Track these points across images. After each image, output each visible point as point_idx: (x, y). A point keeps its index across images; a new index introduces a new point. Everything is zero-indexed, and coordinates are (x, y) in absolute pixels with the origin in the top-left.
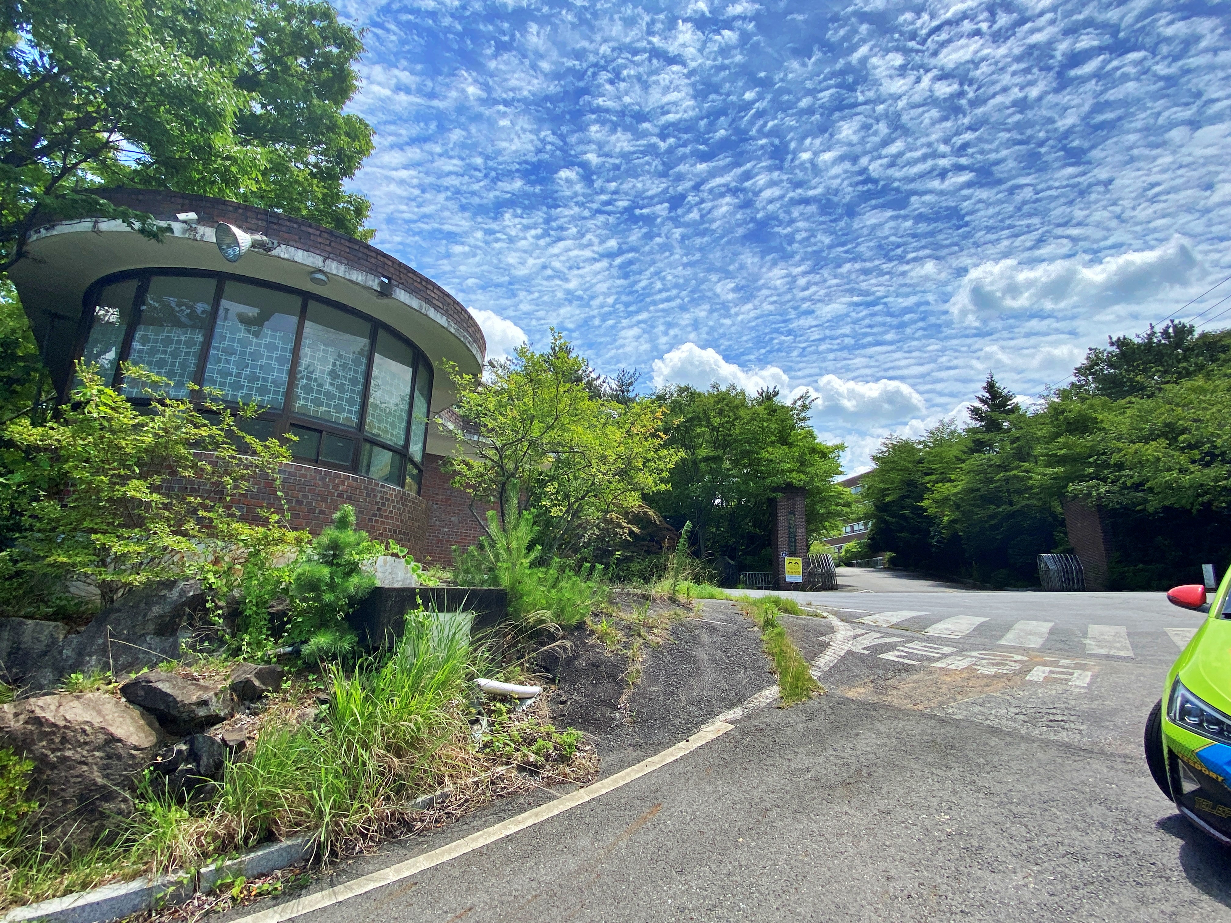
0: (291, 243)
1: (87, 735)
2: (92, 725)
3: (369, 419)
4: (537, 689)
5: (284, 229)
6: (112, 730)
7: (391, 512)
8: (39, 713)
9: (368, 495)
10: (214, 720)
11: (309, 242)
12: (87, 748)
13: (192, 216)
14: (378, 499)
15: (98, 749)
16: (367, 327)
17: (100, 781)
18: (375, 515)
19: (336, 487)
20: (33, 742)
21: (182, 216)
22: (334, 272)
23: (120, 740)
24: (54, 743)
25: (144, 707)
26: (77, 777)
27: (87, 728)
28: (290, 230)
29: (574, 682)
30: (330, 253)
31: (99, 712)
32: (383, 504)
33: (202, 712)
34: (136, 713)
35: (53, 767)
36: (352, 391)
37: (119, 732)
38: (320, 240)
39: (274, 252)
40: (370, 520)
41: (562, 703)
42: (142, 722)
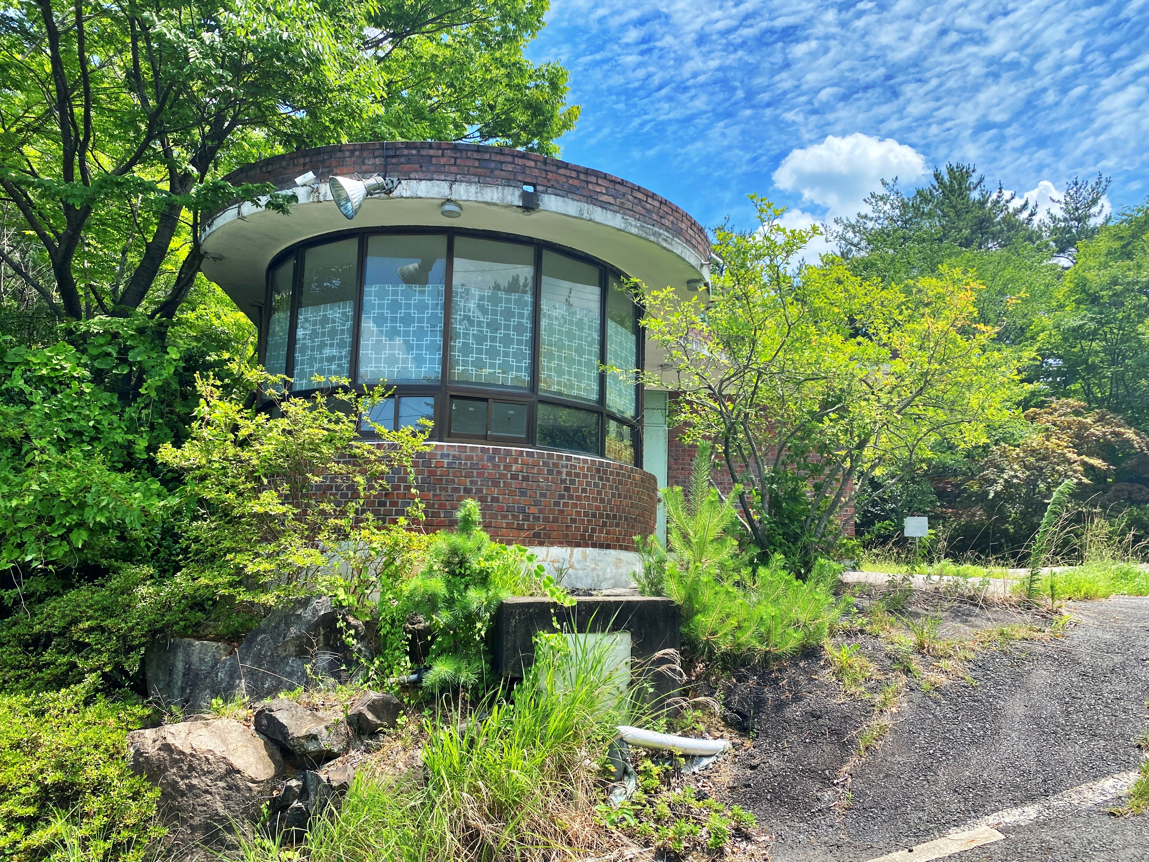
0: (412, 175)
1: (209, 764)
2: (214, 754)
3: (543, 375)
4: (723, 744)
5: (402, 160)
6: (232, 760)
7: (584, 490)
8: (170, 740)
9: (550, 472)
10: (329, 756)
11: (432, 168)
12: (211, 777)
13: (310, 176)
14: (564, 476)
15: (221, 778)
16: (529, 252)
17: (222, 812)
18: (562, 497)
19: (508, 467)
20: (166, 769)
21: (299, 180)
22: (464, 198)
23: (239, 772)
24: (182, 770)
25: (268, 738)
26: (203, 805)
27: (210, 757)
28: (409, 159)
29: (778, 739)
30: (457, 174)
31: (224, 741)
32: (572, 482)
33: (312, 747)
34: (260, 742)
35: (183, 794)
36: (520, 342)
37: (238, 763)
38: (443, 161)
39: (396, 193)
40: (557, 504)
41: (753, 768)
42: (264, 752)
